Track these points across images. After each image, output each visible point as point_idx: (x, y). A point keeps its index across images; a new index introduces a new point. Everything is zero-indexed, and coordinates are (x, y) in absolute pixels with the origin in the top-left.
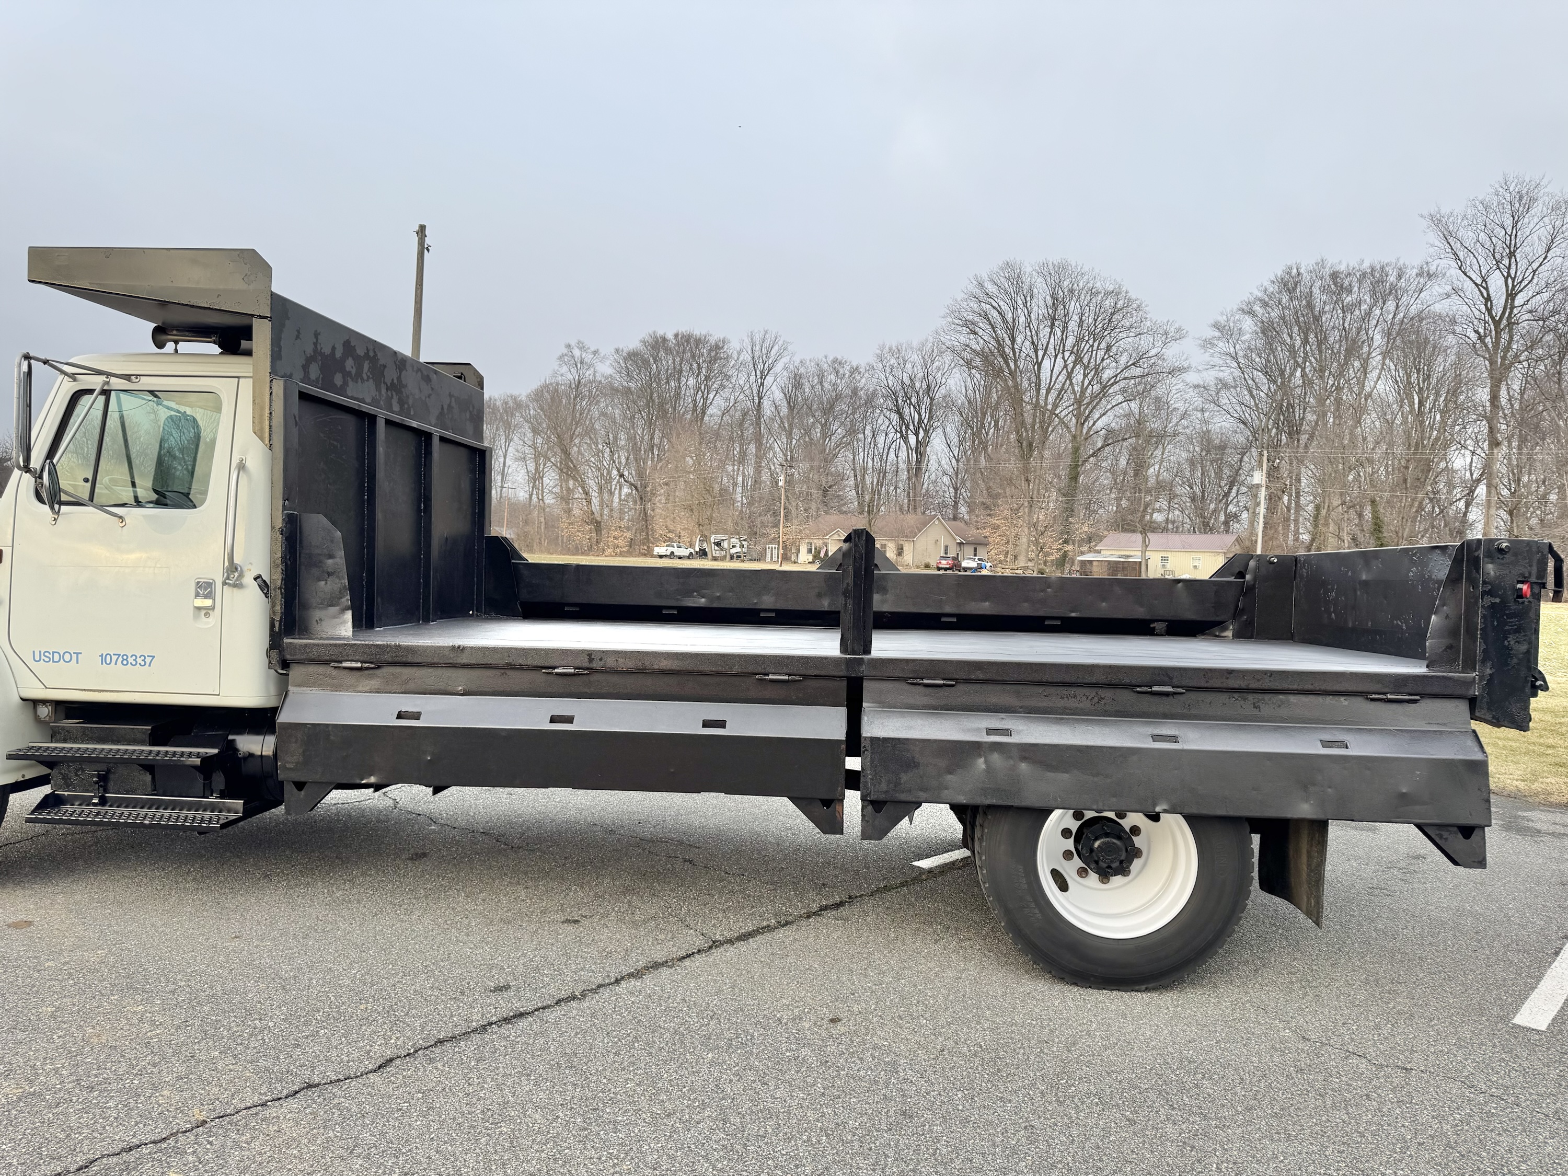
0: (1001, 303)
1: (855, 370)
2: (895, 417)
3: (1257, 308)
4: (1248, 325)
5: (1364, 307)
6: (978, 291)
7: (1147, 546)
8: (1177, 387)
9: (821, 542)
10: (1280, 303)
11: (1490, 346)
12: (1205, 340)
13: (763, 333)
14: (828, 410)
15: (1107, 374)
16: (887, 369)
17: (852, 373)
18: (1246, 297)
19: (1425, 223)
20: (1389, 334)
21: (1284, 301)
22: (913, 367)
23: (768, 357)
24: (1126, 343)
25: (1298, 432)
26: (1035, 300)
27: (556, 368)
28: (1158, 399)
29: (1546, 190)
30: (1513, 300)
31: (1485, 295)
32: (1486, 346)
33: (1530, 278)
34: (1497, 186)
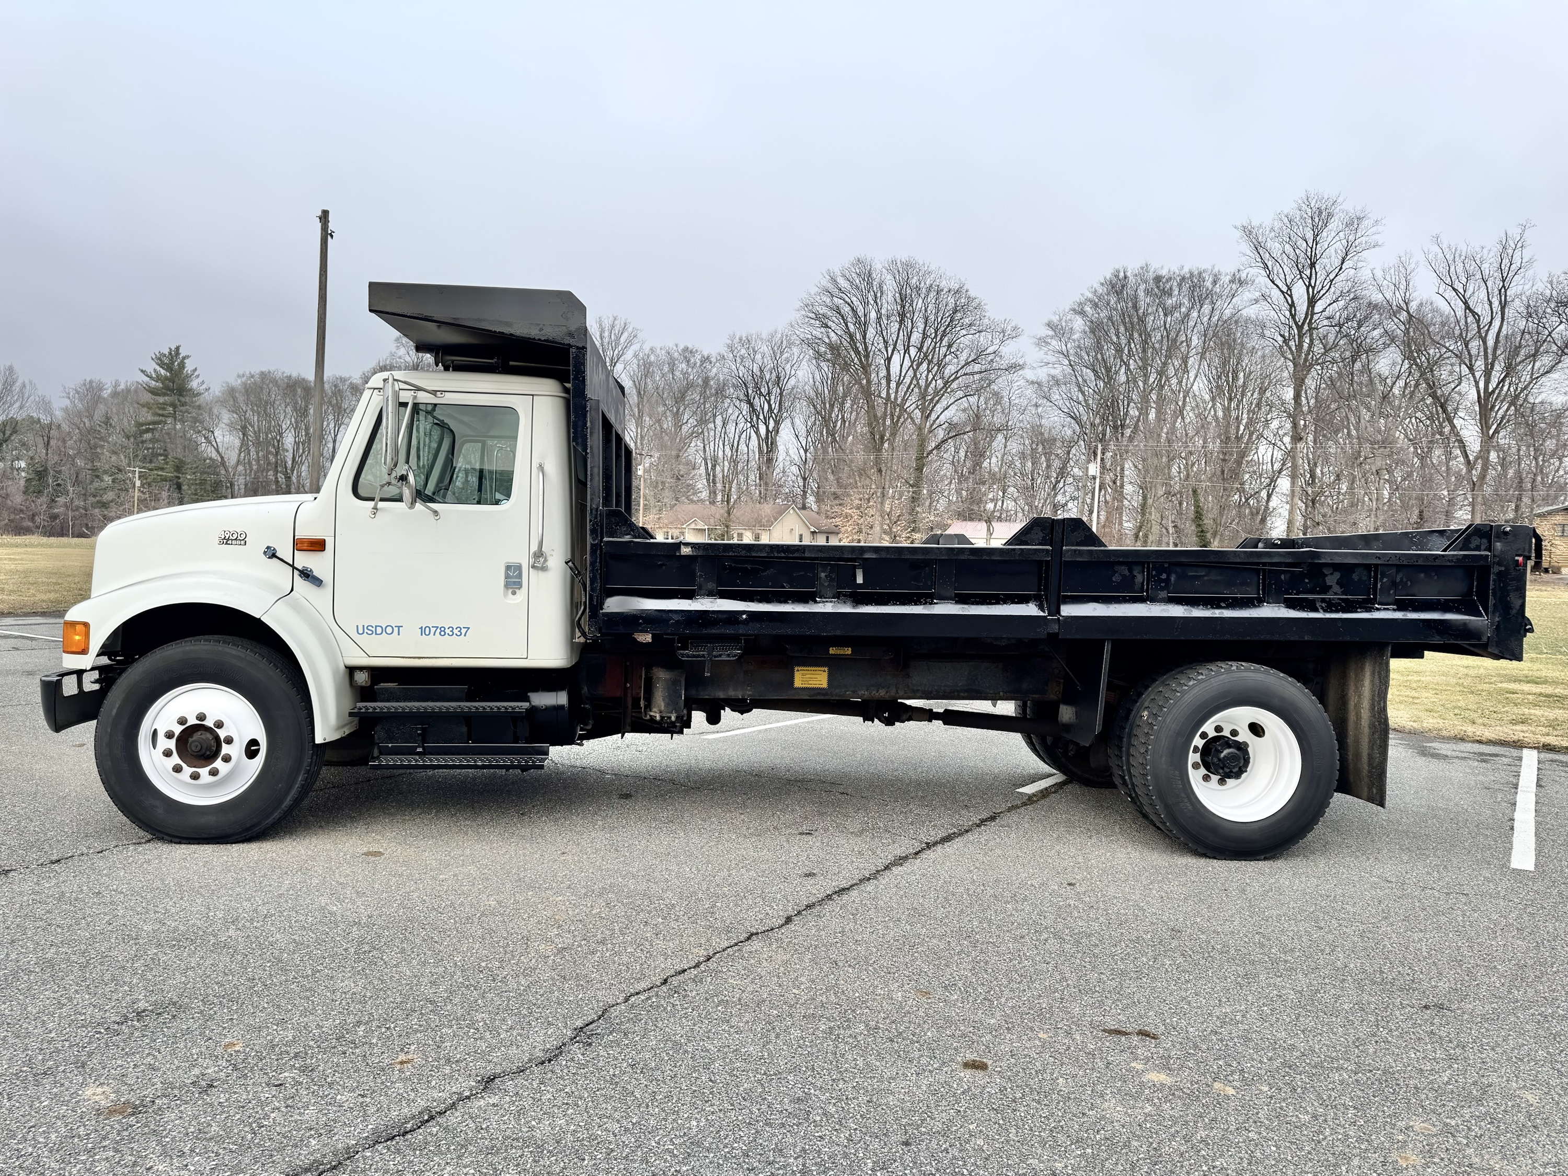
0: (854, 299)
1: (706, 359)
2: (745, 407)
3: (1088, 309)
4: (1079, 324)
5: (1183, 310)
6: (829, 285)
7: (991, 534)
8: (1018, 384)
9: (678, 530)
10: (1108, 304)
11: (1294, 348)
12: (1040, 339)
13: (611, 319)
14: (680, 398)
15: (949, 370)
16: (738, 360)
17: (703, 362)
18: (1078, 298)
19: (1239, 233)
20: (1205, 335)
21: (1112, 302)
22: (763, 358)
23: (617, 345)
24: (965, 340)
25: (1122, 426)
26: (884, 297)
27: (394, 350)
28: (996, 394)
29: (1341, 207)
30: (1313, 307)
31: (1290, 302)
32: (1290, 349)
33: (1327, 287)
34: (1300, 202)
